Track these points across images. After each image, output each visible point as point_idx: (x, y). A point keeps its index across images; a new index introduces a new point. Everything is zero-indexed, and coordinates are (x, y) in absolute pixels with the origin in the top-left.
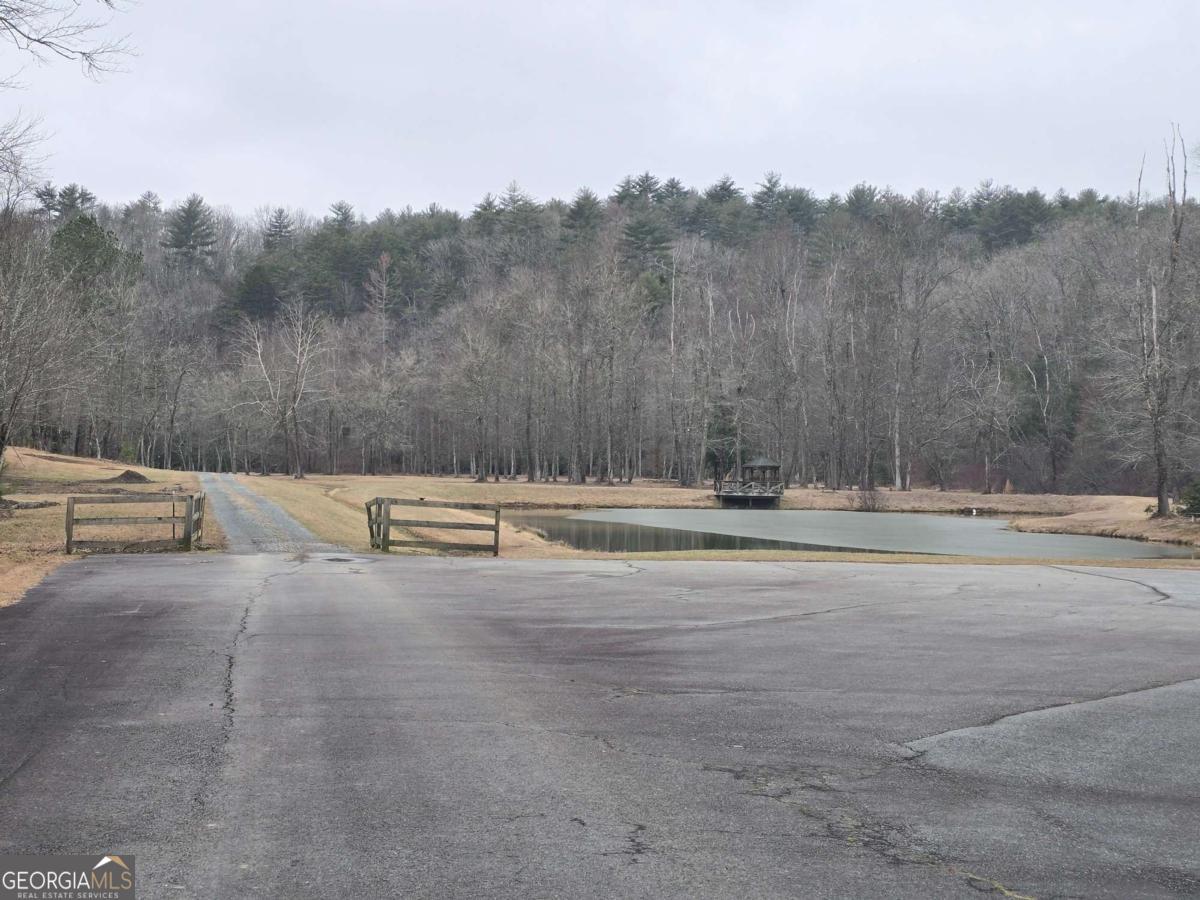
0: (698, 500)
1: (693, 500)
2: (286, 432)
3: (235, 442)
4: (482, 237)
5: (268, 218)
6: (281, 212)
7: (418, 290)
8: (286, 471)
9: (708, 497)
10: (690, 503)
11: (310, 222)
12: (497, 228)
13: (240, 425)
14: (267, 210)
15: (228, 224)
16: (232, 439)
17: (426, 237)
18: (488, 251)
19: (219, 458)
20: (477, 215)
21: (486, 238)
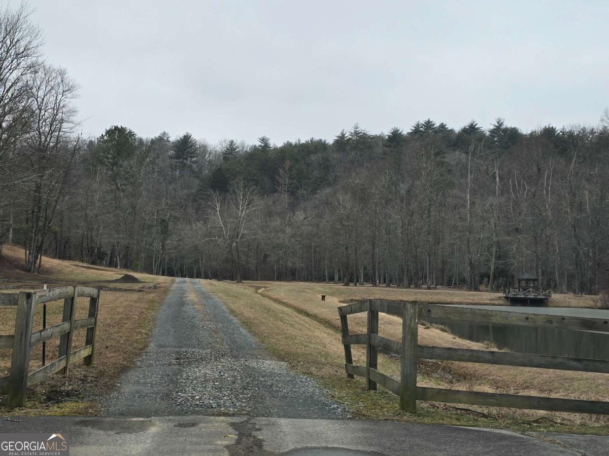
0: (494, 300)
1: (491, 300)
2: (232, 256)
3: (204, 261)
4: (340, 152)
5: (226, 145)
6: (232, 142)
7: (305, 181)
8: (232, 278)
9: (500, 298)
10: (489, 302)
11: (247, 147)
12: (348, 148)
13: (207, 252)
14: (225, 141)
15: (204, 147)
16: (202, 260)
17: (309, 153)
18: (343, 160)
19: (195, 271)
20: (336, 142)
21: (342, 153)
